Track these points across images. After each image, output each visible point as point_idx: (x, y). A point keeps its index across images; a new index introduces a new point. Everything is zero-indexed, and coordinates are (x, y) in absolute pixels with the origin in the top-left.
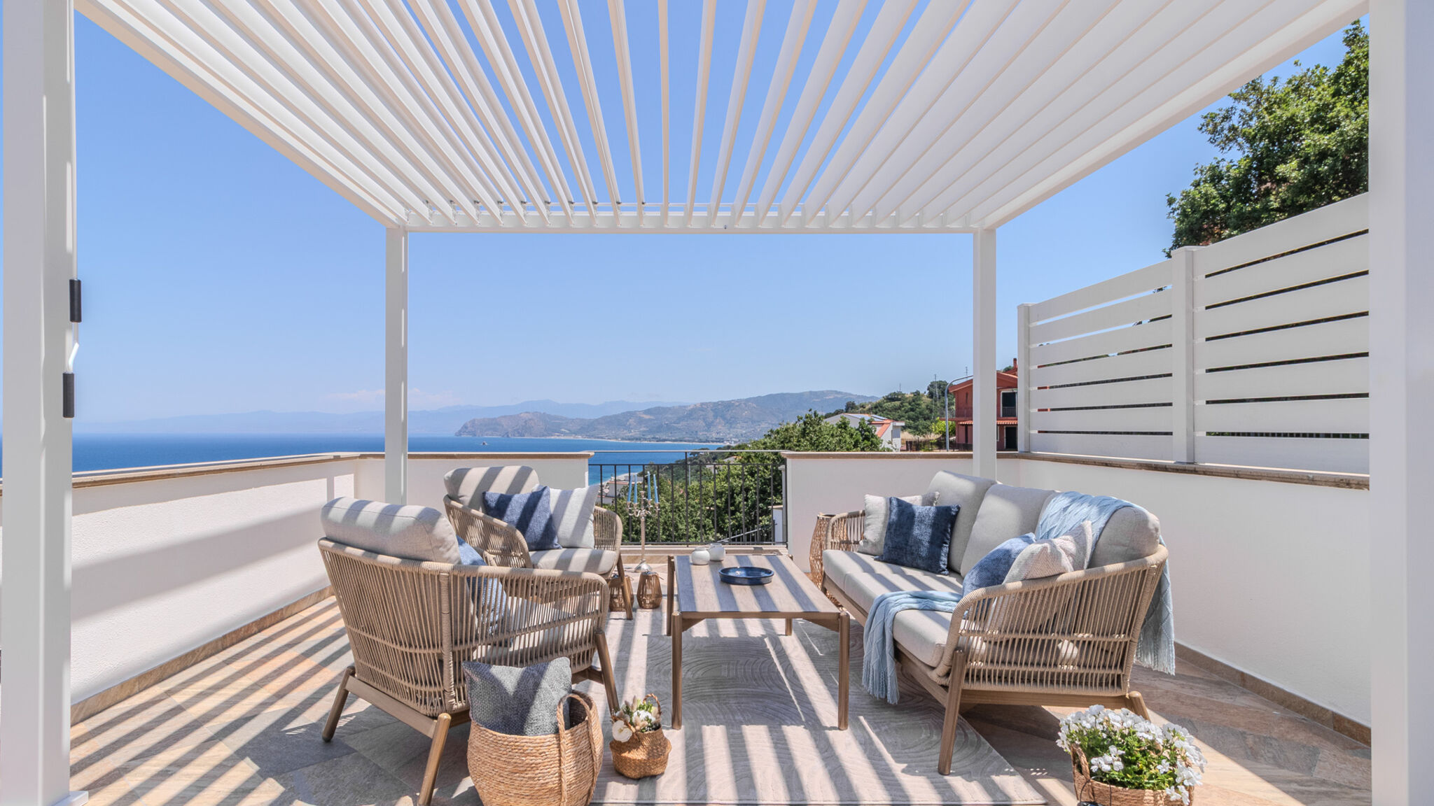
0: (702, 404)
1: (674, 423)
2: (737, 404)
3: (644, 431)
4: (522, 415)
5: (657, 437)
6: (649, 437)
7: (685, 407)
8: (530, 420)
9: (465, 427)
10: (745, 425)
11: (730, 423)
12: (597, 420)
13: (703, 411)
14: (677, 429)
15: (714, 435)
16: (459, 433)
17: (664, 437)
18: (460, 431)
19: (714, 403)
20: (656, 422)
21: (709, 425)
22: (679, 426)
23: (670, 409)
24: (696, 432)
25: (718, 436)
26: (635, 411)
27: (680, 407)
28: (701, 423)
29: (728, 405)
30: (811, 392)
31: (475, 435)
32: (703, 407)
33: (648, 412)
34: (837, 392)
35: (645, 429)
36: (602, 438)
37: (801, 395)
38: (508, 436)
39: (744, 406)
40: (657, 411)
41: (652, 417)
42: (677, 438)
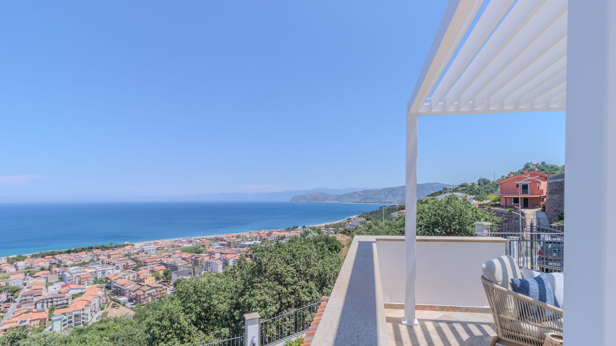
0: (383, 189)
1: (373, 196)
2: (397, 188)
3: (361, 199)
4: (314, 193)
5: (366, 201)
6: (363, 201)
7: (377, 190)
8: (317, 195)
9: (293, 198)
10: (400, 197)
11: (395, 196)
12: (342, 195)
13: (384, 191)
14: (374, 198)
15: (388, 201)
16: (291, 200)
17: (369, 201)
18: (292, 200)
19: (388, 188)
20: (365, 195)
21: (386, 197)
22: (374, 197)
23: (371, 190)
24: (381, 199)
25: (390, 201)
26: (358, 192)
27: (375, 190)
28: (383, 196)
29: (394, 189)
30: (427, 183)
31: (297, 201)
32: (384, 190)
33: (362, 192)
34: (438, 183)
35: (361, 198)
36: (344, 202)
37: (424, 184)
38: (309, 201)
39: (400, 189)
40: (366, 191)
41: (364, 194)
42: (374, 202)
